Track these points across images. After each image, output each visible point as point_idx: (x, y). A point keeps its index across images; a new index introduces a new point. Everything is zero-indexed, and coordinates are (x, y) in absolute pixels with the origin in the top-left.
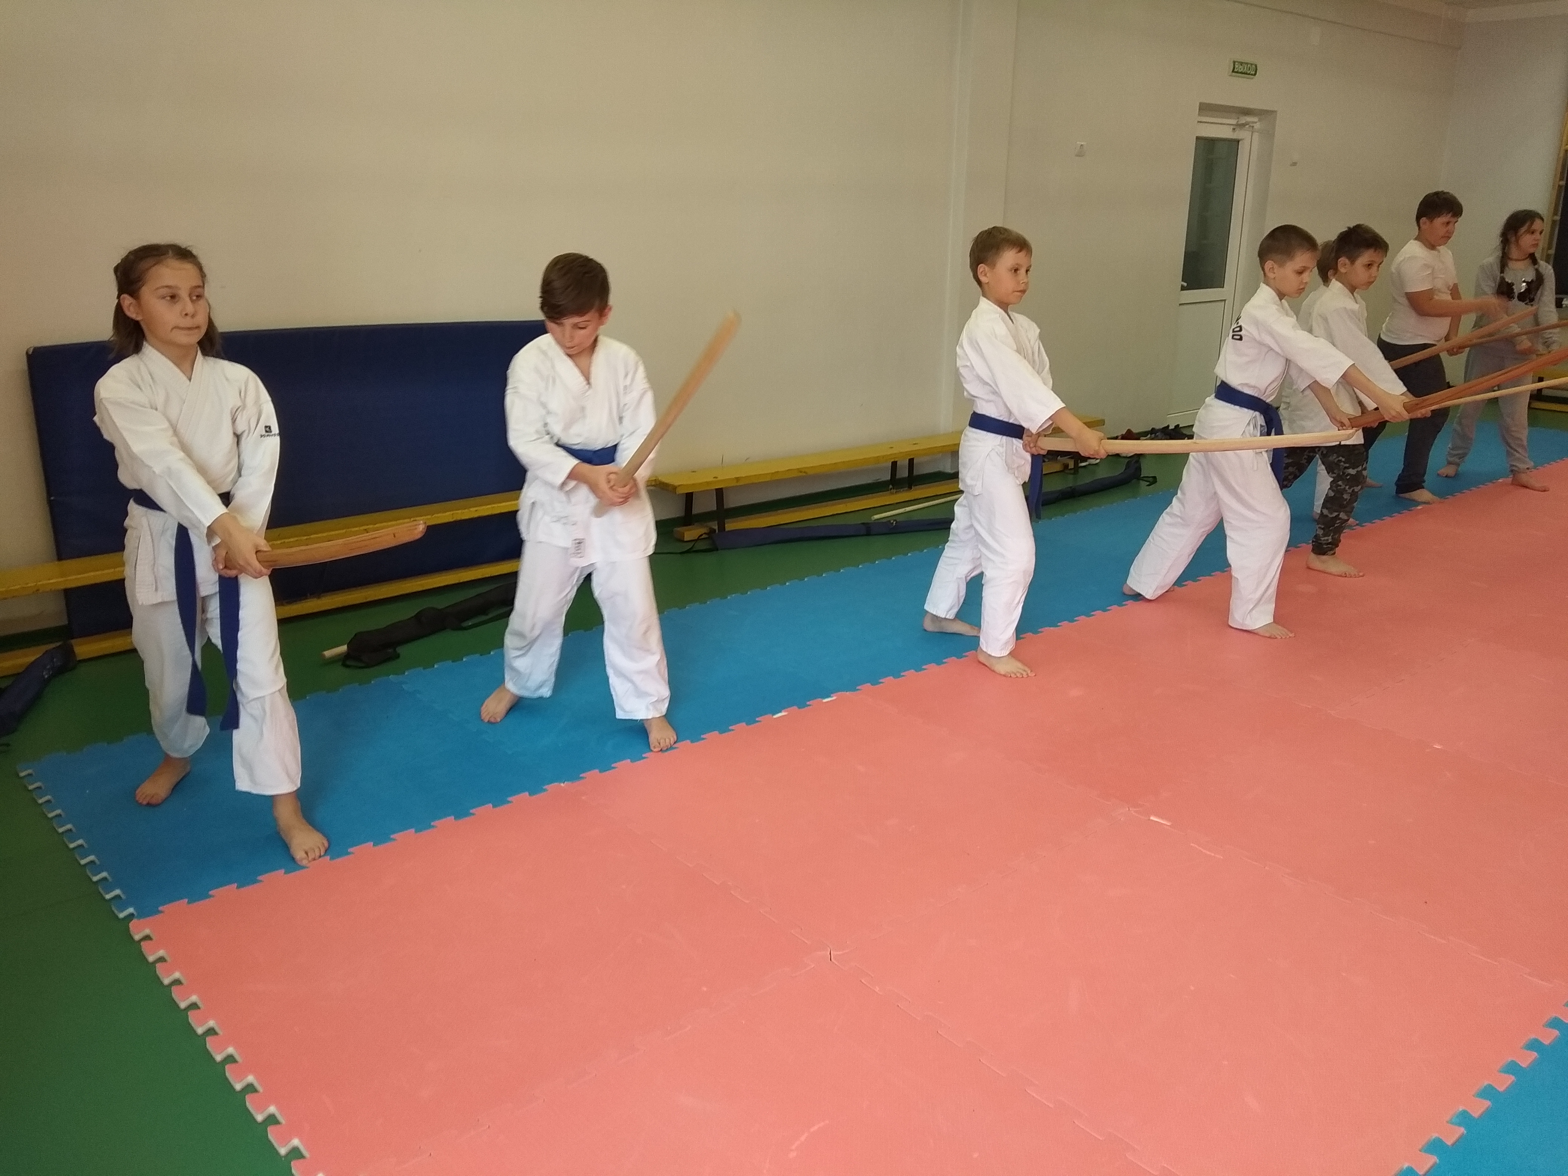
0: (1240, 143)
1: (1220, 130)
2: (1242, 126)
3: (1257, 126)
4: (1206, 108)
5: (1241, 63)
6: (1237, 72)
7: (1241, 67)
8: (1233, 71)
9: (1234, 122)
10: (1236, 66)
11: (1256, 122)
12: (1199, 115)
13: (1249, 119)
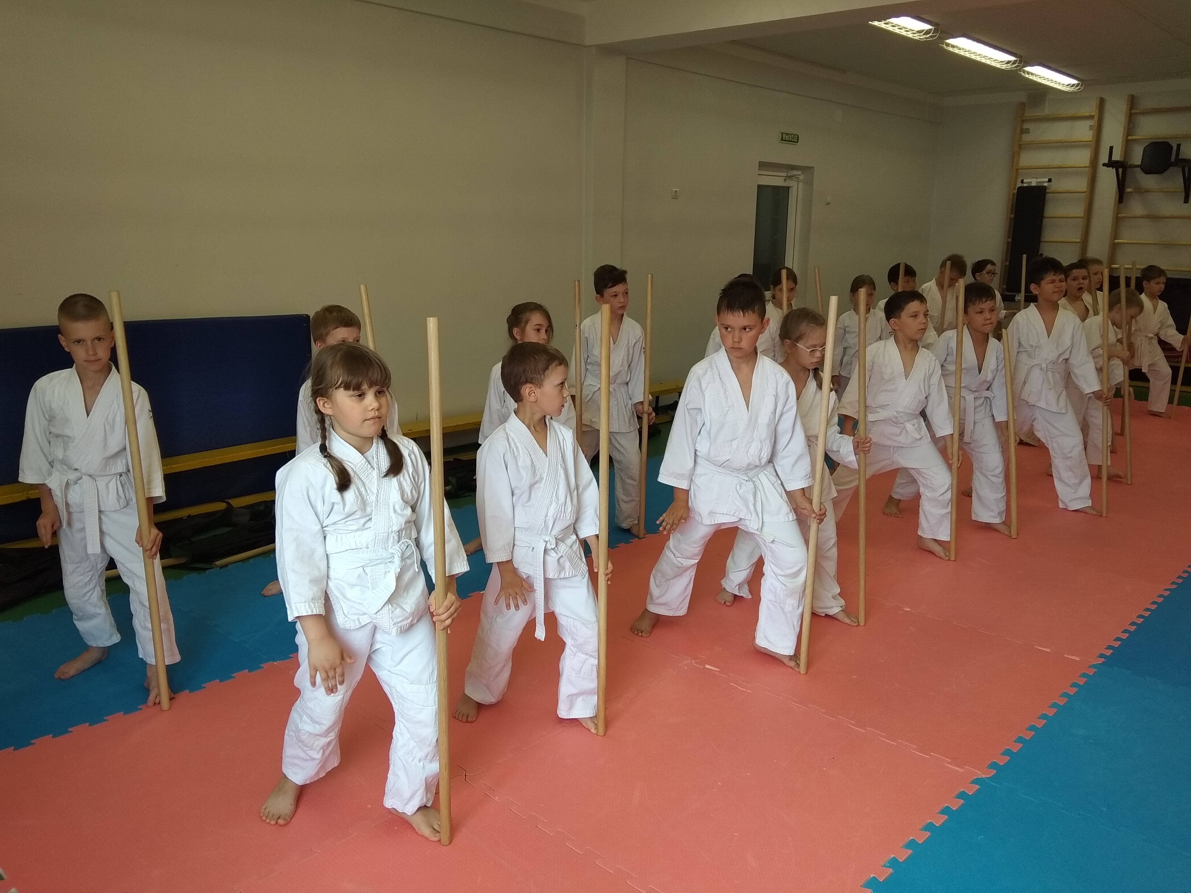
0: (790, 189)
1: (776, 180)
2: (790, 177)
3: (801, 177)
4: (763, 165)
5: (787, 134)
6: (785, 140)
7: (787, 137)
8: (782, 140)
9: (785, 174)
10: (784, 136)
11: (800, 175)
12: (759, 170)
13: (795, 172)
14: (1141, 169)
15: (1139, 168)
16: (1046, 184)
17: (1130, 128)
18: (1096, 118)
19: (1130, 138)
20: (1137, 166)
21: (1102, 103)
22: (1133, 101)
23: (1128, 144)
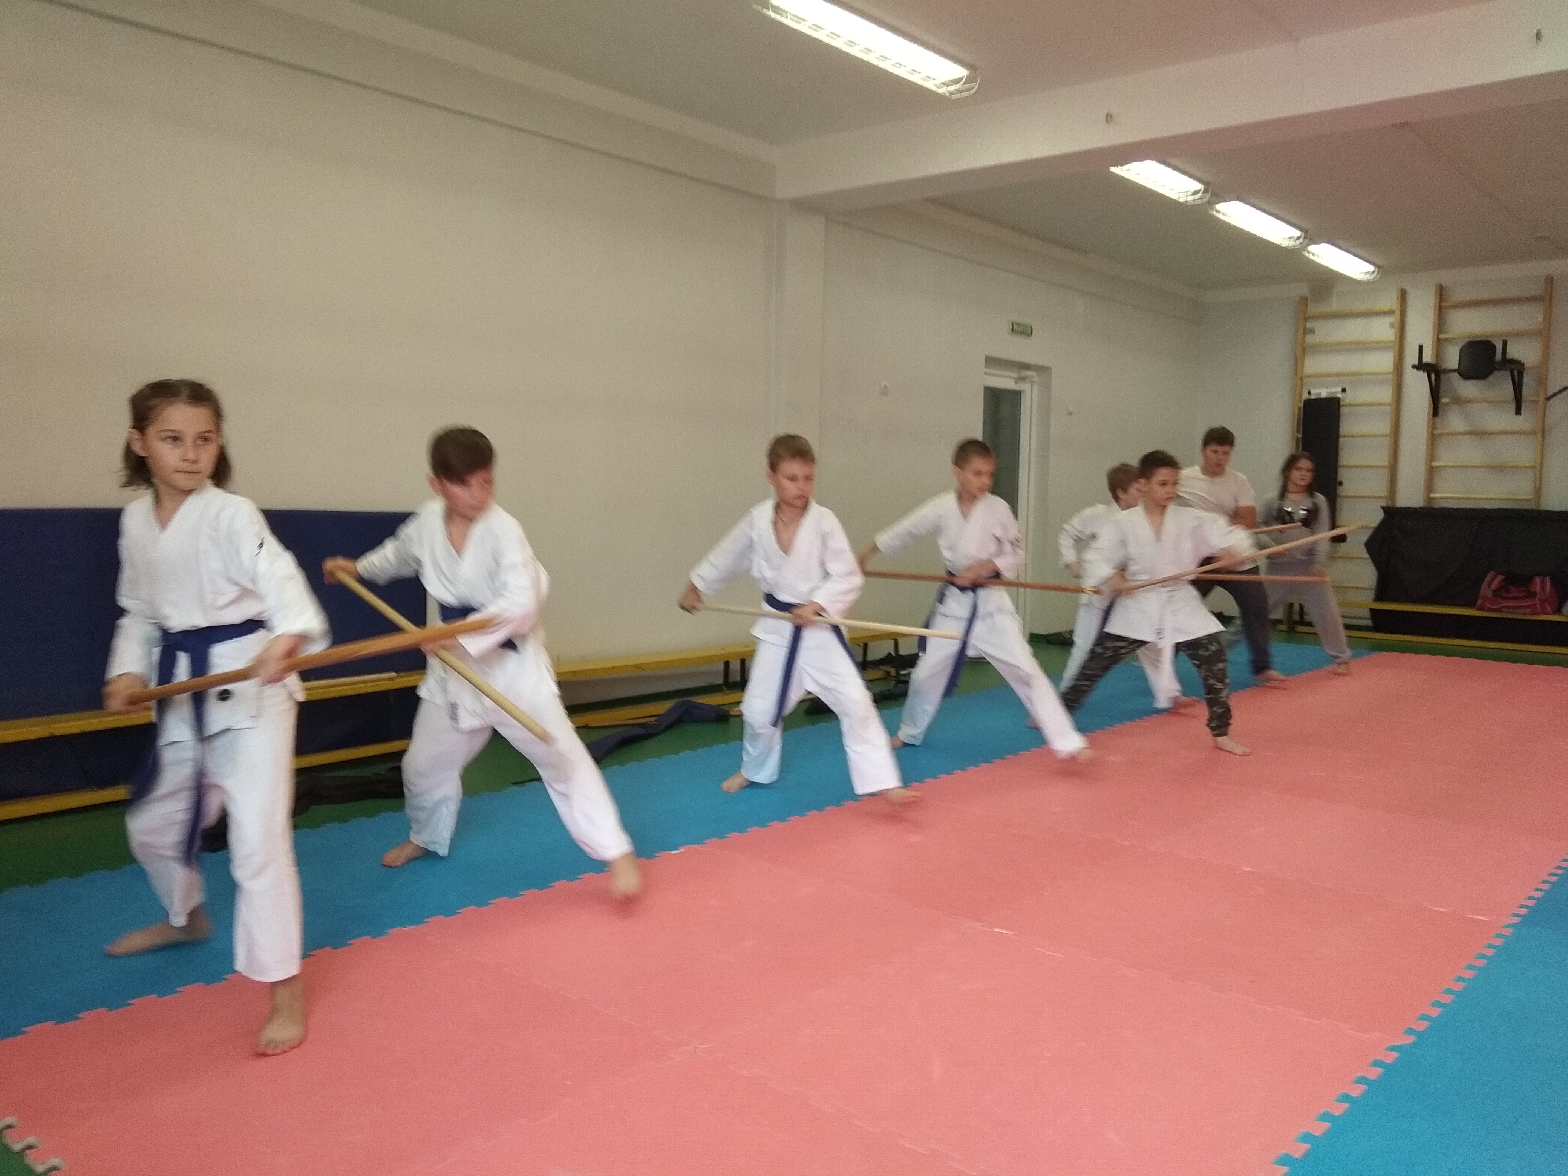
0: (1022, 394)
1: (1004, 381)
2: (1023, 379)
3: (1036, 379)
4: (991, 361)
5: (1019, 324)
6: (1016, 332)
7: (1018, 327)
8: (1012, 330)
9: (1015, 375)
10: (1015, 327)
11: (1034, 377)
12: (986, 367)
13: (1029, 373)
14: (1459, 374)
15: (1456, 374)
16: (1339, 395)
17: (1441, 324)
18: (1398, 313)
19: (1442, 336)
20: (1453, 371)
21: (1403, 296)
22: (1441, 292)
23: (1439, 344)
